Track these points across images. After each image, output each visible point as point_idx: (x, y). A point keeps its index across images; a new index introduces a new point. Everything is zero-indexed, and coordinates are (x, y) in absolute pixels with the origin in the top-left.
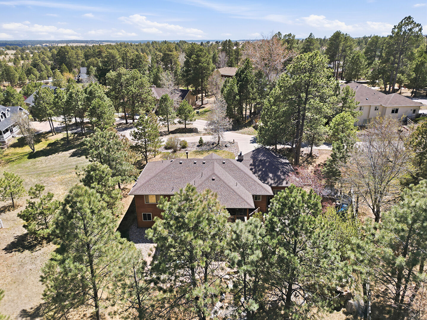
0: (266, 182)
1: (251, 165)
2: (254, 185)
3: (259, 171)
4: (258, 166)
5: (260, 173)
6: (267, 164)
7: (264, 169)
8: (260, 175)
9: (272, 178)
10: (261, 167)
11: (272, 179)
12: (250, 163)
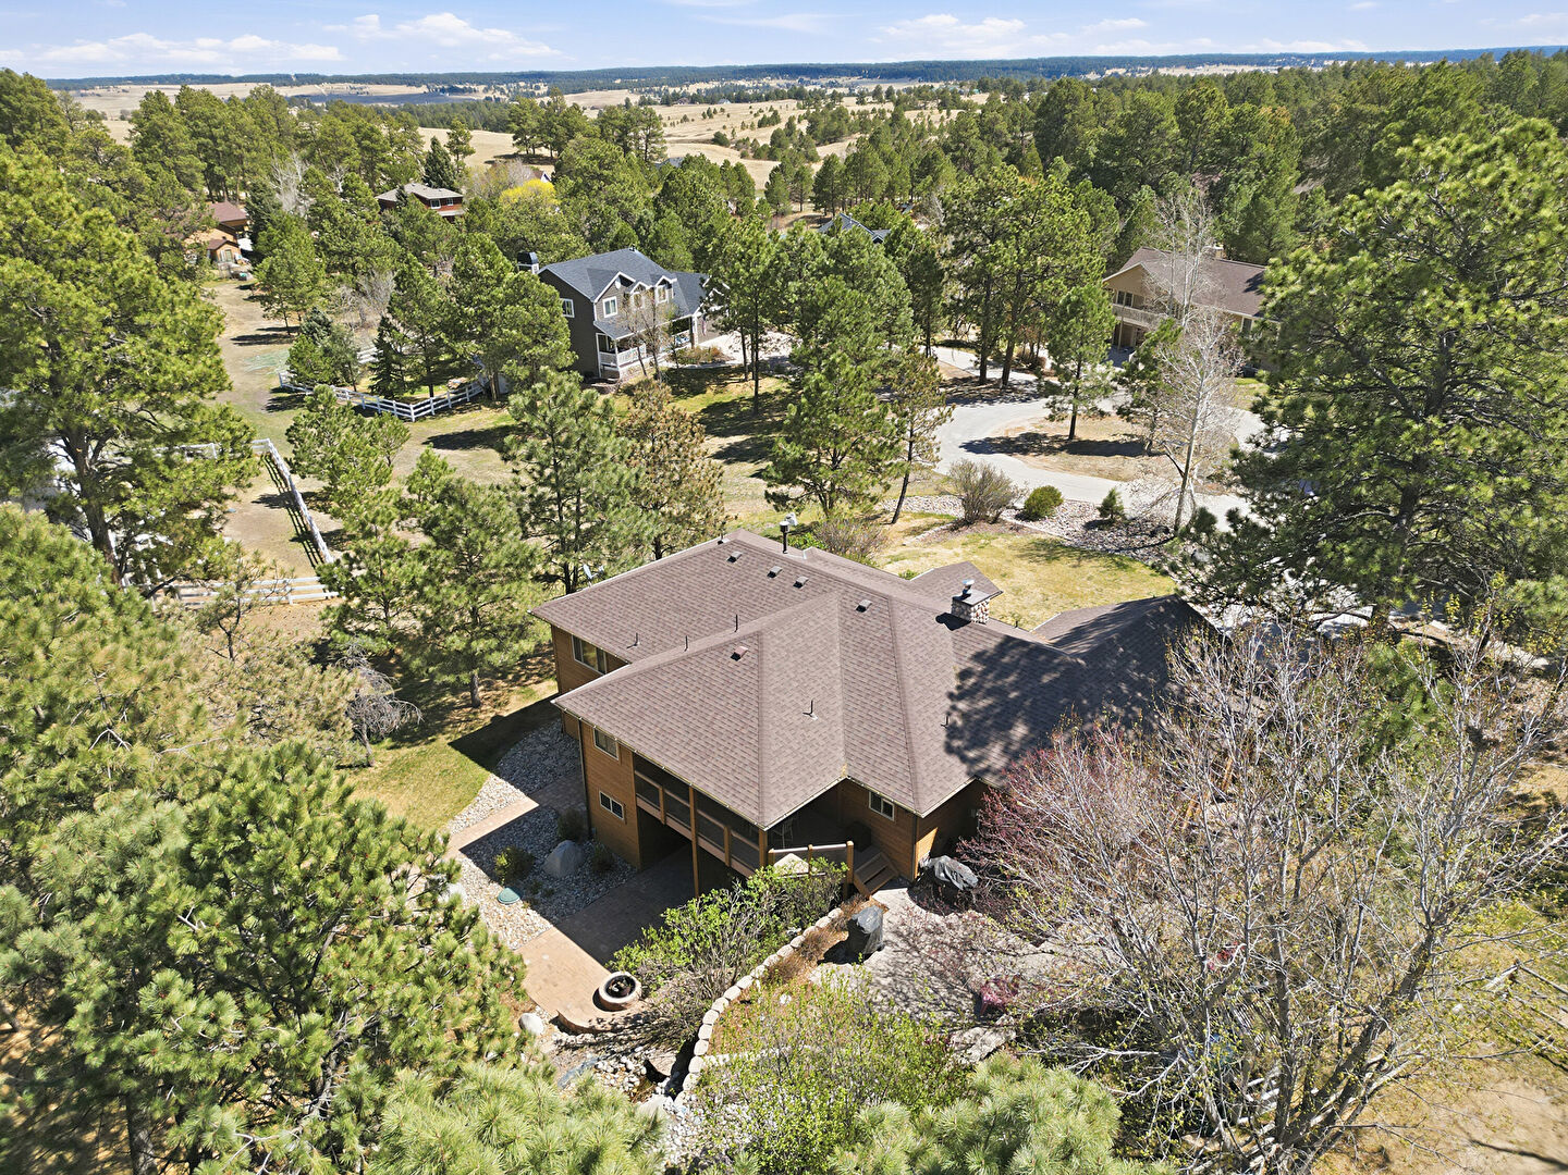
0: (971, 754)
1: (978, 657)
2: (890, 742)
3: (989, 693)
4: (1005, 673)
5: (983, 703)
6: (1046, 679)
7: (1013, 695)
8: (977, 712)
9: (1013, 748)
10: (1012, 679)
11: (1005, 751)
12: (980, 648)
